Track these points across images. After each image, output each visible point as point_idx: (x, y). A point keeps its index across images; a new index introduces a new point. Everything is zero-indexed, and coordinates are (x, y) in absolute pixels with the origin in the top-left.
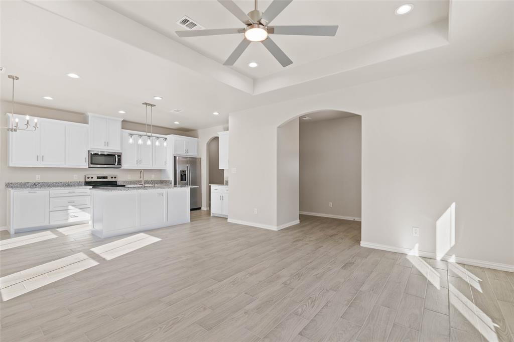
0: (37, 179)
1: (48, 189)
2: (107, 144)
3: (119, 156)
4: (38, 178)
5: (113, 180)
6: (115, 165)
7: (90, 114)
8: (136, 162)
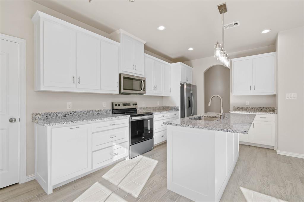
0: (68, 108)
1: (91, 121)
2: (135, 67)
3: (144, 81)
4: (69, 106)
5: (134, 107)
6: (141, 91)
7: (122, 31)
8: (153, 89)
